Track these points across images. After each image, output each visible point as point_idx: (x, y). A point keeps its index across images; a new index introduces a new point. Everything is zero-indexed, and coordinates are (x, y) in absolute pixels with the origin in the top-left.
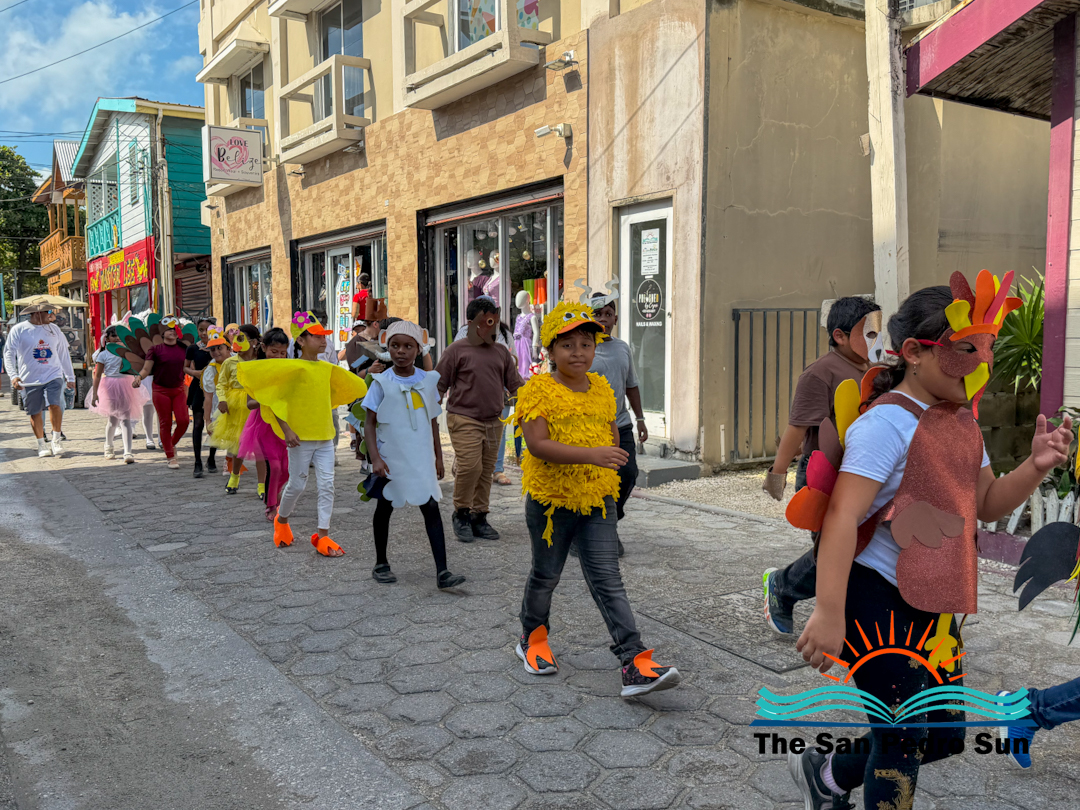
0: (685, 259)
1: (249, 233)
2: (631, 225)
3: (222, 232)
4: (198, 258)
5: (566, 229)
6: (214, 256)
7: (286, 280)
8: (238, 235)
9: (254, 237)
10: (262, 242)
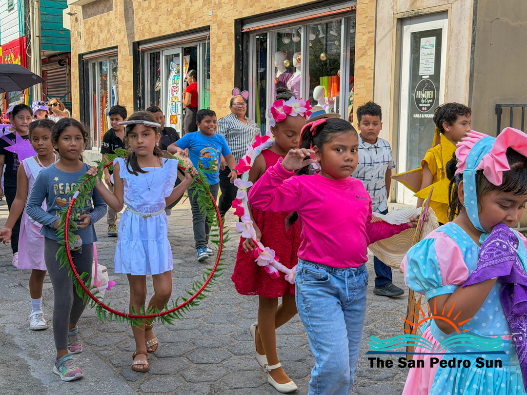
0: (457, 63)
1: (101, 35)
2: (412, 33)
3: (79, 34)
4: (60, 54)
5: (357, 36)
6: (73, 54)
7: (129, 74)
8: (92, 37)
9: (105, 39)
10: (111, 43)
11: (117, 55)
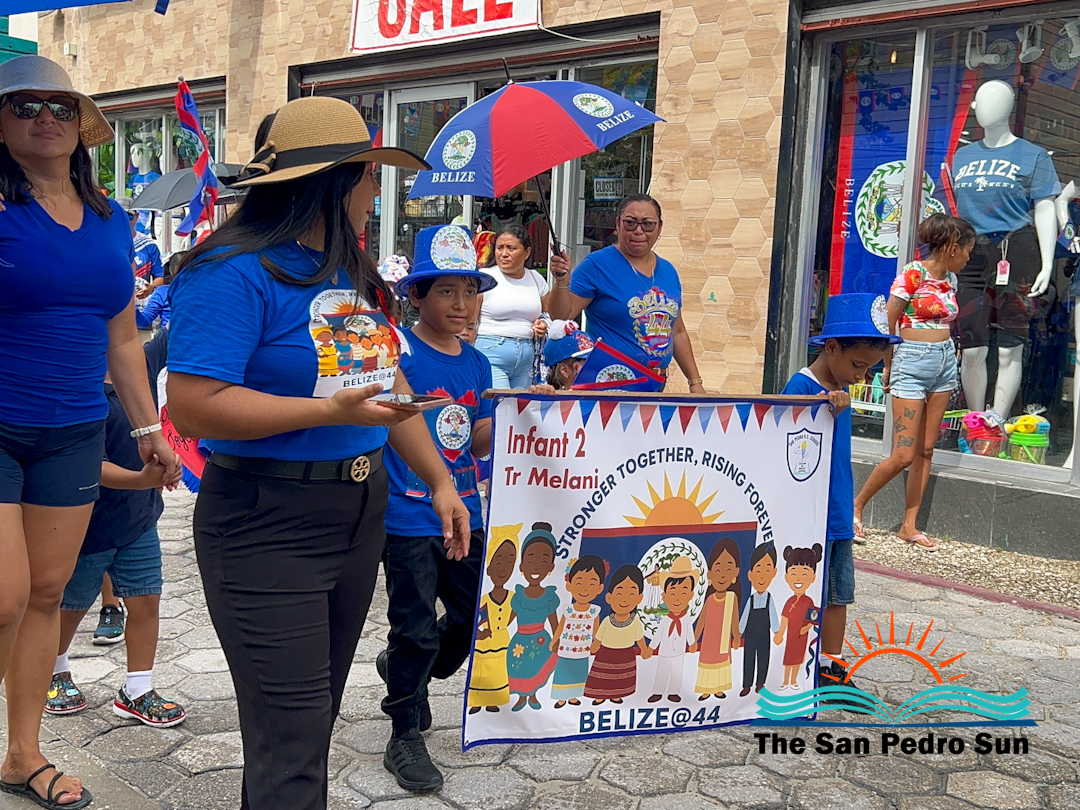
1: (156, 51)
8: (121, 56)
9: (174, 61)
10: (197, 70)
11: (224, 101)
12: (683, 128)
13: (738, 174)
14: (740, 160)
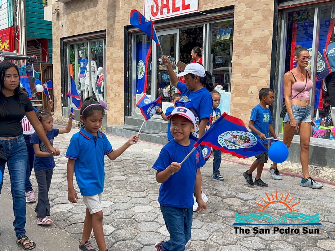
1: (86, 23)
6: (54, 38)
7: (119, 51)
8: (76, 25)
9: (91, 26)
10: (97, 28)
11: (106, 37)
12: (242, 41)
13: (259, 54)
14: (260, 50)
